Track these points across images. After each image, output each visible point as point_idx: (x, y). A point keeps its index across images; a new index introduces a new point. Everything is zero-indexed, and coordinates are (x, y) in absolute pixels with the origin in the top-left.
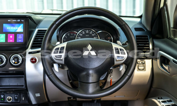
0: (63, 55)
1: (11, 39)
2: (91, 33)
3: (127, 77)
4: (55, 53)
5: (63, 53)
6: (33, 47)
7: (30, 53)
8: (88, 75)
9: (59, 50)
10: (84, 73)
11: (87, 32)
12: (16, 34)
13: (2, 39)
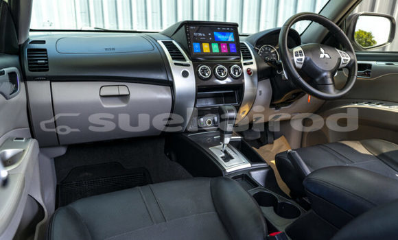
0: (303, 58)
1: (224, 49)
4: (296, 56)
5: (302, 56)
6: (244, 58)
7: (244, 64)
9: (299, 53)
12: (228, 43)
13: (216, 49)
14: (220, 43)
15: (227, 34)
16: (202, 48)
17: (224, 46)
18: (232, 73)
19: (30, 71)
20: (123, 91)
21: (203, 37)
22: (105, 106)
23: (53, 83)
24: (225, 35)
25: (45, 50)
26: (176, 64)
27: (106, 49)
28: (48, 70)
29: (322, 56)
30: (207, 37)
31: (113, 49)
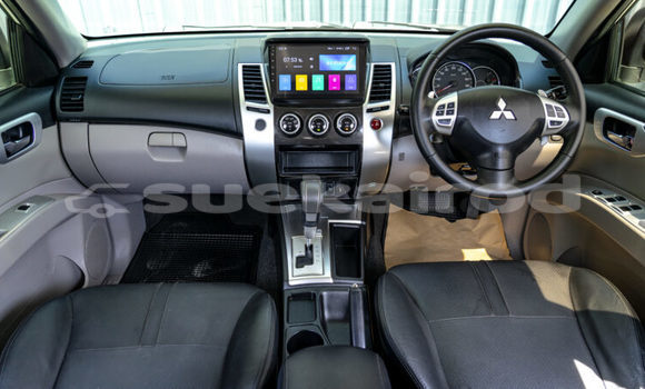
0: (453, 118)
1: (334, 84)
2: (460, 70)
3: (567, 159)
4: (438, 114)
5: (453, 114)
6: (372, 99)
7: (369, 111)
8: (496, 155)
9: (446, 109)
10: (487, 155)
11: (453, 68)
12: (343, 74)
13: (318, 83)
14: (327, 74)
15: (344, 57)
16: (293, 83)
17: (335, 80)
18: (339, 126)
19: (63, 110)
20: (179, 141)
21: (298, 63)
22: (155, 159)
23: (91, 126)
24: (338, 59)
25: (85, 79)
26: (249, 108)
27: (163, 77)
28: (82, 110)
29: (496, 115)
30: (306, 63)
31: (173, 77)
